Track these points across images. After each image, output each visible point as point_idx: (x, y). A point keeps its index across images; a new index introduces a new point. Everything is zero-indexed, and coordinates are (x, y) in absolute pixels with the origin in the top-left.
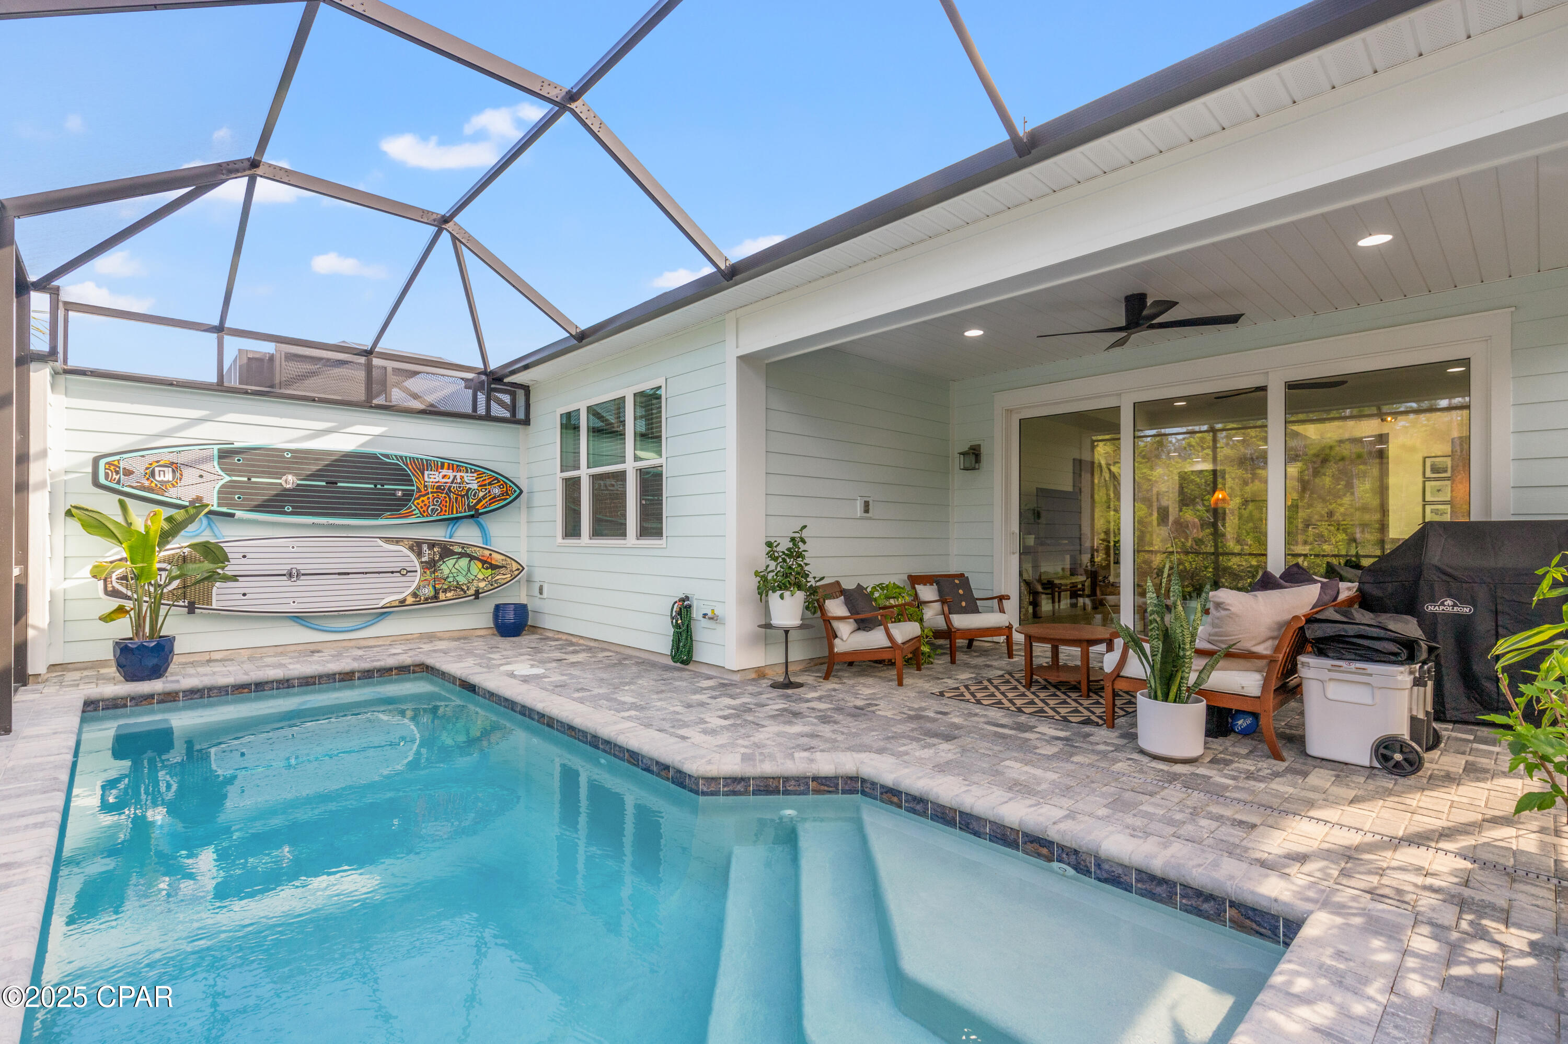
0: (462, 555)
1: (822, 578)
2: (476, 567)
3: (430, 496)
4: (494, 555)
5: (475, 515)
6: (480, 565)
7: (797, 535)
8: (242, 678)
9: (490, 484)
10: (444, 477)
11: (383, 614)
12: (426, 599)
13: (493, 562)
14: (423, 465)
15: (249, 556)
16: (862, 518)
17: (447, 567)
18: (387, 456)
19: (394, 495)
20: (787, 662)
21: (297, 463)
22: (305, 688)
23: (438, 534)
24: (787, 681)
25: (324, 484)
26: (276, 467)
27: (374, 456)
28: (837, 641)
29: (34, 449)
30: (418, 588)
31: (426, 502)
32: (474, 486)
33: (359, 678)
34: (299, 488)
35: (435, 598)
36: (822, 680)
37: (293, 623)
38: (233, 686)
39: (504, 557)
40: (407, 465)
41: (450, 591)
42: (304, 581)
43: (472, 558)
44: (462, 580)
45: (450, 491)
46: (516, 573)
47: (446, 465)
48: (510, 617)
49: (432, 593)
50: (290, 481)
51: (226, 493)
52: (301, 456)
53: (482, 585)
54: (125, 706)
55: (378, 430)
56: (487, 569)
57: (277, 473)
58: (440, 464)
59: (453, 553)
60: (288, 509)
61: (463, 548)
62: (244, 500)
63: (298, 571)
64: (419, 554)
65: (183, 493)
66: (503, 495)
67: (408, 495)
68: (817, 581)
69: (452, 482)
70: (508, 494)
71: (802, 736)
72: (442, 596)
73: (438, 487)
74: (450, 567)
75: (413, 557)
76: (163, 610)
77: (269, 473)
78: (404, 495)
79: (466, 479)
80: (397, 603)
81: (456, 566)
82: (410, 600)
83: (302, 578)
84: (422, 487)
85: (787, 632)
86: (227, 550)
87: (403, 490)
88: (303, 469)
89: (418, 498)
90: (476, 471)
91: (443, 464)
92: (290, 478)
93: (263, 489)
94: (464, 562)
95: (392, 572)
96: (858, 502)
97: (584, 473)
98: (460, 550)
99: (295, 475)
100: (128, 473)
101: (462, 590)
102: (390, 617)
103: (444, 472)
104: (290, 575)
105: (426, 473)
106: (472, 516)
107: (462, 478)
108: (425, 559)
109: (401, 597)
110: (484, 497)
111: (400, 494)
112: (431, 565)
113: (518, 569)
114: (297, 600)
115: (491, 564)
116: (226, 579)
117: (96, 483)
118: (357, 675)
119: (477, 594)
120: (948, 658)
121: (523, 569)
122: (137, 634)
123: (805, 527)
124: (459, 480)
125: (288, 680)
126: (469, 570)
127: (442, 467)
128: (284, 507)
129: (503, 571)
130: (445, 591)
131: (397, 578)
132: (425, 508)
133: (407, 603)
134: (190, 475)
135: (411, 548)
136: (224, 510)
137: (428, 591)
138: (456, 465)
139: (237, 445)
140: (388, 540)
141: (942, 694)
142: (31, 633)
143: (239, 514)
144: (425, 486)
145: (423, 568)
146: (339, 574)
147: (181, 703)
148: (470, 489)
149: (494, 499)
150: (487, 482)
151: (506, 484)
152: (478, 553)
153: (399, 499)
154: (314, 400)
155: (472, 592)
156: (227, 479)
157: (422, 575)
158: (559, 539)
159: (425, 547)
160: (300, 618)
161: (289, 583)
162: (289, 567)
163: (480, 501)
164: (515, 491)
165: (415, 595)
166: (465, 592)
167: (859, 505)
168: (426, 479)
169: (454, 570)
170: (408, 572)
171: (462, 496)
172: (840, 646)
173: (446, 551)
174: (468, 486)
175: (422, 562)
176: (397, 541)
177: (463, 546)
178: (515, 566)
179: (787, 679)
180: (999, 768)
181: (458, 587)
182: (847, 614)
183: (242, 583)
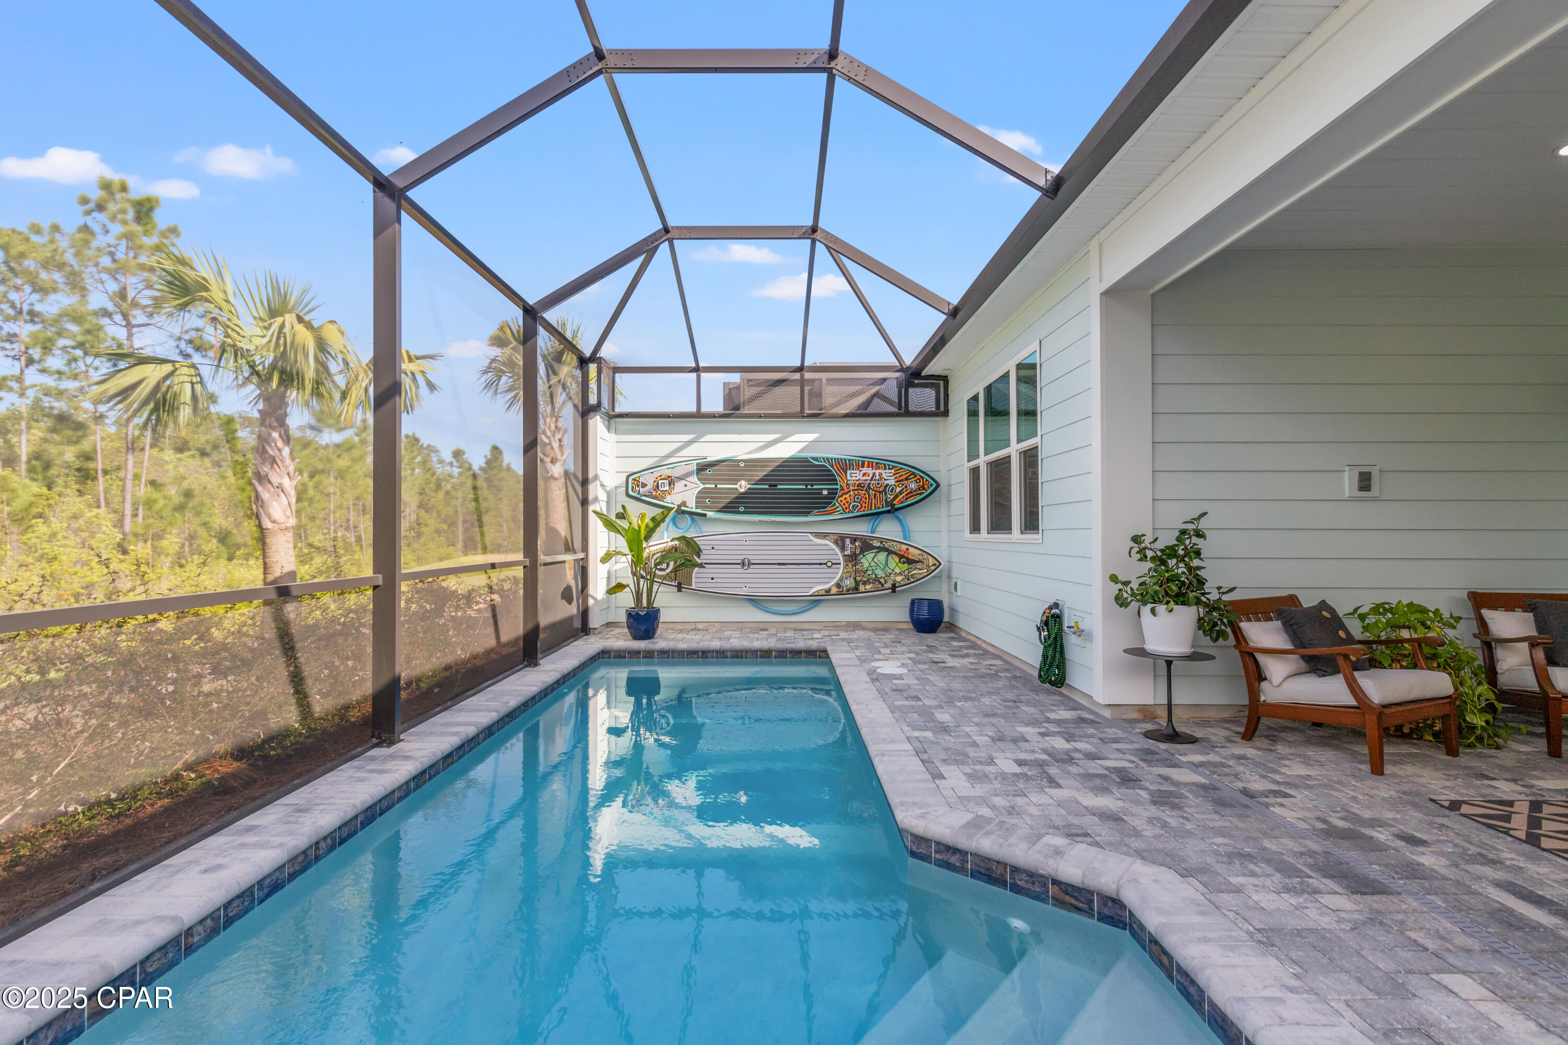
0: (881, 549)
1: (1232, 590)
2: (893, 561)
3: (852, 493)
4: (911, 550)
5: (892, 510)
6: (897, 559)
7: (1190, 527)
8: (694, 646)
9: (907, 479)
10: (864, 475)
11: (816, 601)
12: (848, 590)
13: (910, 557)
14: (846, 465)
15: (716, 547)
16: (1351, 499)
17: (866, 560)
18: (816, 459)
19: (821, 494)
20: (1170, 705)
21: (748, 470)
22: (735, 660)
23: (861, 529)
24: (1170, 731)
25: (767, 487)
26: (734, 475)
27: (806, 460)
28: (1264, 685)
29: (591, 475)
30: (841, 579)
31: (848, 499)
32: (892, 482)
33: (775, 657)
34: (749, 492)
35: (856, 589)
36: (1238, 739)
37: (748, 605)
38: (688, 651)
39: (920, 552)
40: (832, 466)
41: (869, 583)
42: (754, 569)
43: (890, 552)
44: (880, 573)
45: (870, 488)
46: (933, 568)
47: (866, 463)
48: (924, 613)
49: (853, 585)
50: (743, 486)
51: (701, 498)
52: (752, 464)
53: (899, 579)
54: (625, 657)
55: (811, 437)
56: (904, 563)
57: (734, 480)
58: (859, 464)
59: (872, 547)
60: (742, 509)
61: (881, 543)
62: (713, 502)
63: (749, 561)
64: (843, 548)
65: (673, 500)
66: (919, 489)
67: (833, 494)
68: (1223, 593)
69: (871, 480)
70: (924, 489)
71: (1094, 814)
72: (862, 588)
73: (859, 485)
74: (870, 560)
75: (838, 551)
76: (655, 587)
77: (729, 480)
78: (829, 493)
79: (884, 476)
80: (823, 593)
81: (875, 560)
82: (834, 590)
83: (752, 566)
84: (844, 486)
85: (1169, 663)
86: (699, 543)
87: (828, 489)
88: (753, 475)
89: (841, 496)
90: (893, 467)
91: (863, 462)
92: (743, 483)
93: (724, 493)
94: (882, 556)
95: (820, 564)
96: (1346, 475)
97: (982, 461)
98: (879, 544)
99: (747, 480)
100: (644, 485)
101: (880, 583)
102: (821, 605)
103: (865, 470)
104: (743, 564)
105: (849, 472)
106: (888, 512)
107: (880, 474)
108: (848, 552)
109: (826, 587)
110: (901, 493)
111: (825, 492)
112: (853, 559)
113: (934, 565)
114: (748, 585)
115: (908, 559)
116: (701, 566)
117: (628, 495)
118: (774, 654)
119: (894, 588)
120: (1542, 744)
121: (940, 564)
122: (637, 605)
123: (1205, 514)
124: (878, 477)
125: (723, 652)
126: (887, 564)
127: (863, 466)
128: (738, 507)
129: (919, 565)
130: (865, 583)
131: (823, 569)
132: (847, 505)
133: (832, 592)
134: (679, 486)
135: (836, 542)
136: (699, 511)
137: (849, 583)
138: (876, 463)
139: (709, 459)
140: (818, 535)
141: (1455, 806)
142: (591, 602)
143: (710, 514)
144: (848, 484)
145: (845, 561)
146: (779, 564)
147: (656, 660)
148: (887, 485)
149: (911, 494)
150: (904, 477)
151: (922, 478)
152: (896, 547)
153: (825, 498)
154: (760, 417)
155: (889, 585)
156: (702, 486)
157: (845, 567)
158: (967, 534)
159: (848, 541)
160: (754, 601)
161: (742, 571)
162: (742, 557)
163: (897, 496)
164: (932, 485)
165: (838, 585)
166: (883, 585)
167: (1348, 483)
168: (849, 478)
169: (873, 564)
170: (833, 564)
171: (880, 492)
172: (1272, 692)
173: (866, 545)
174: (886, 482)
175: (845, 556)
176: (824, 536)
177: (881, 540)
178: (931, 561)
179: (1170, 728)
180: (1414, 982)
181: (877, 580)
182: (1289, 646)
183: (709, 569)
